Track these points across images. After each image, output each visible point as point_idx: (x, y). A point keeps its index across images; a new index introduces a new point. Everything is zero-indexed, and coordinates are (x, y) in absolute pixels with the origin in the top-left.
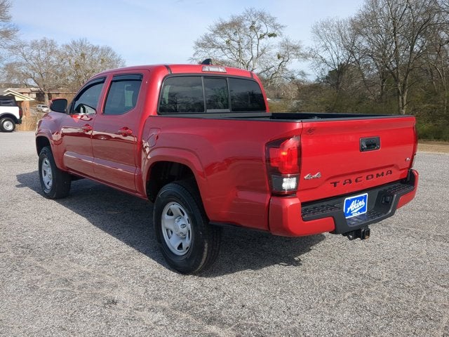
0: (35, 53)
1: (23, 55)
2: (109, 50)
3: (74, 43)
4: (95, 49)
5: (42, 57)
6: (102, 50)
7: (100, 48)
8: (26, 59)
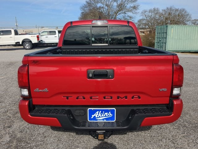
0: (150, 14)
1: (145, 16)
2: (184, 10)
3: (167, 8)
4: (177, 10)
5: (152, 16)
6: (180, 10)
7: (179, 9)
8: (146, 17)
